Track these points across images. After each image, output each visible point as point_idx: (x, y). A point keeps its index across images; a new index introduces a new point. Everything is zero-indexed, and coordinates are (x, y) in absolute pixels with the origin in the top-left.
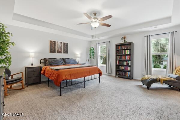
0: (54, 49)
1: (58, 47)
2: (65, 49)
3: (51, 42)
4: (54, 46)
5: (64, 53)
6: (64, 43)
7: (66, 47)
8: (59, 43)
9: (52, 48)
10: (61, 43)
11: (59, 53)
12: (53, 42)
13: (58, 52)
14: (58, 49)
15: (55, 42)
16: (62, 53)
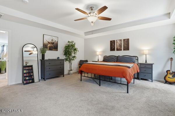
0: (113, 47)
1: (118, 44)
2: (126, 46)
3: (111, 41)
4: (113, 45)
5: (124, 50)
6: (124, 40)
7: (126, 43)
8: (118, 41)
9: (112, 46)
10: (121, 40)
11: (119, 50)
12: (113, 42)
13: (117, 50)
14: (117, 47)
15: (114, 41)
16: (121, 50)
